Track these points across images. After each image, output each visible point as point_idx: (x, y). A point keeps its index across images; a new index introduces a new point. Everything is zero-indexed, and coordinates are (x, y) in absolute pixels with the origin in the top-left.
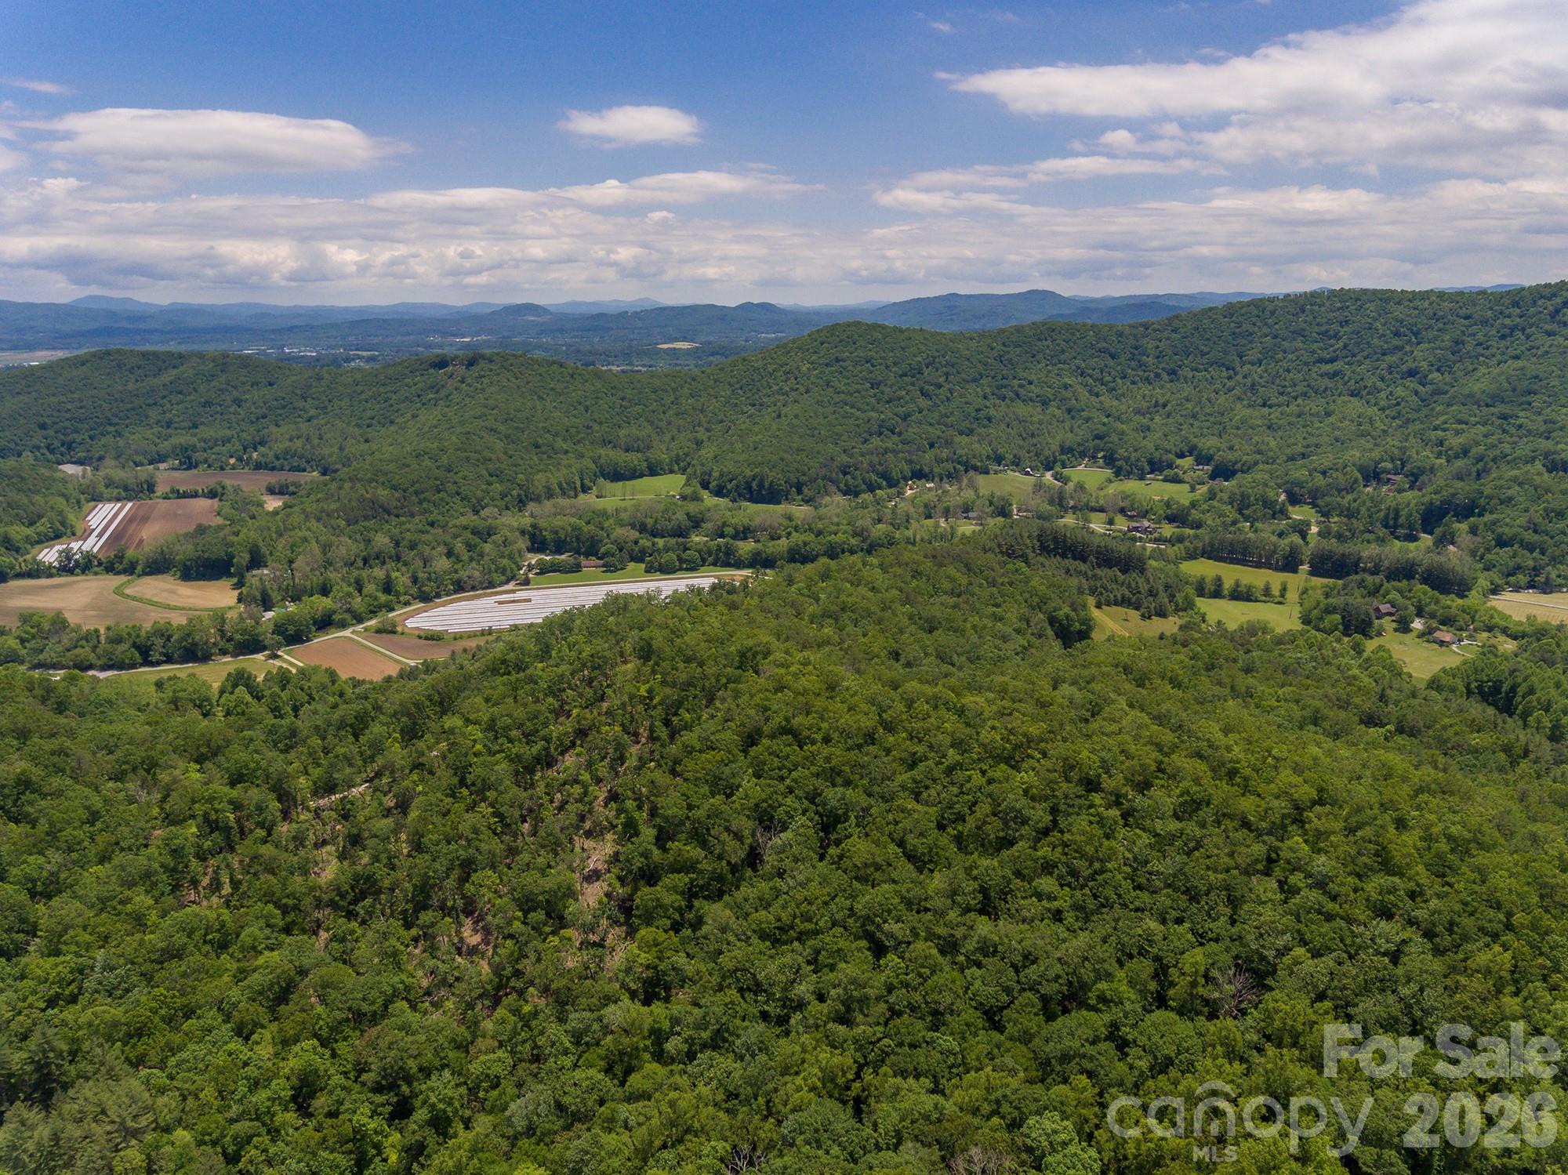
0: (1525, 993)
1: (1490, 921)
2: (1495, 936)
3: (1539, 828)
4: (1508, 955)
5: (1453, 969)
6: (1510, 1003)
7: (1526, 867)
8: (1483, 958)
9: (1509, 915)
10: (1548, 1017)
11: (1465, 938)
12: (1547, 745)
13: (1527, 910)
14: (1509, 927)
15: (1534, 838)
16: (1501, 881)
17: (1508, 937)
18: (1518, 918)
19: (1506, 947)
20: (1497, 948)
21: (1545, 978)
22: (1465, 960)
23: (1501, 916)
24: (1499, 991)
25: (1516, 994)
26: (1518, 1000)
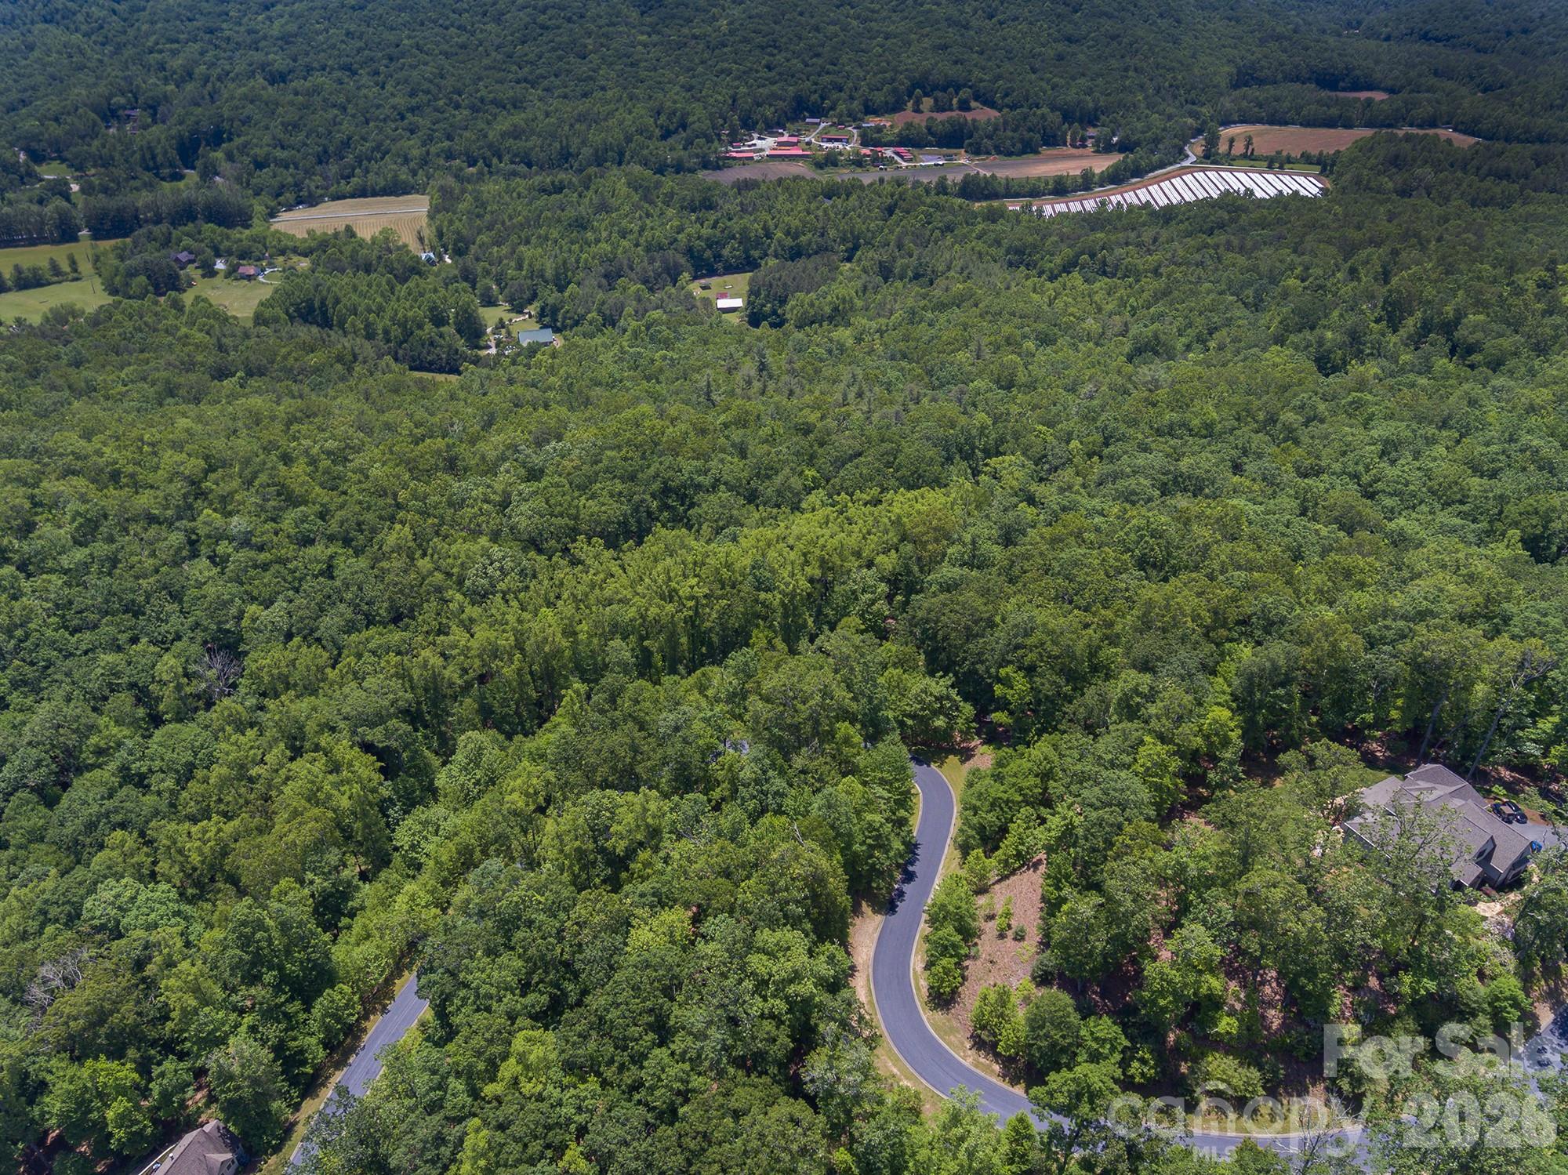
0: (430, 551)
1: (384, 509)
2: (392, 519)
3: (388, 417)
4: (407, 528)
5: (377, 560)
6: (424, 564)
7: (391, 452)
8: (391, 540)
9: (395, 496)
10: (450, 561)
11: (374, 531)
12: (367, 345)
13: (405, 486)
14: (399, 506)
15: (388, 427)
16: (376, 472)
17: (401, 514)
18: (403, 495)
19: (403, 523)
20: (398, 526)
21: (437, 533)
22: (380, 548)
23: (390, 501)
24: (413, 559)
25: (424, 555)
26: (428, 559)
